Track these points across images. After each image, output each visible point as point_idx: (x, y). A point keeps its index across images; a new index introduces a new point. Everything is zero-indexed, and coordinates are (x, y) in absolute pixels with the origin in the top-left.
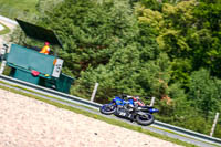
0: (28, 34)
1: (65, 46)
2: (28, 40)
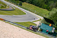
0: (46, 21)
1: (56, 24)
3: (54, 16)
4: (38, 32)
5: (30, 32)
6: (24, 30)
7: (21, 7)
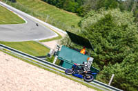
0: (73, 41)
1: (95, 50)
2: (72, 44)
3: (93, 30)
4: (53, 65)
5: (31, 65)
6: (17, 59)
7: (13, 6)
